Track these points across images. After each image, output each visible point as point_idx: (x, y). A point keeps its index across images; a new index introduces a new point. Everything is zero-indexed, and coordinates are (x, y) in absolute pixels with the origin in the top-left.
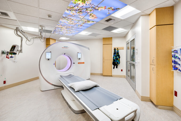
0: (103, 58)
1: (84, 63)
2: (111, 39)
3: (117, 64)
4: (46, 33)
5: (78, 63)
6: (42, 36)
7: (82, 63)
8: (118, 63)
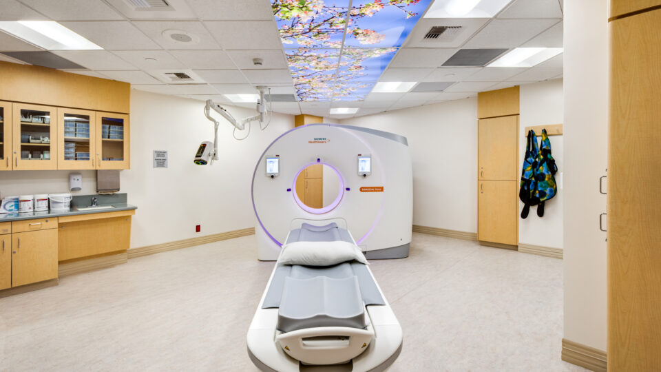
0: (480, 174)
1: (381, 189)
2: (512, 92)
3: (538, 199)
4: (272, 103)
5: (362, 189)
6: (261, 113)
7: (375, 191)
8: (543, 194)
